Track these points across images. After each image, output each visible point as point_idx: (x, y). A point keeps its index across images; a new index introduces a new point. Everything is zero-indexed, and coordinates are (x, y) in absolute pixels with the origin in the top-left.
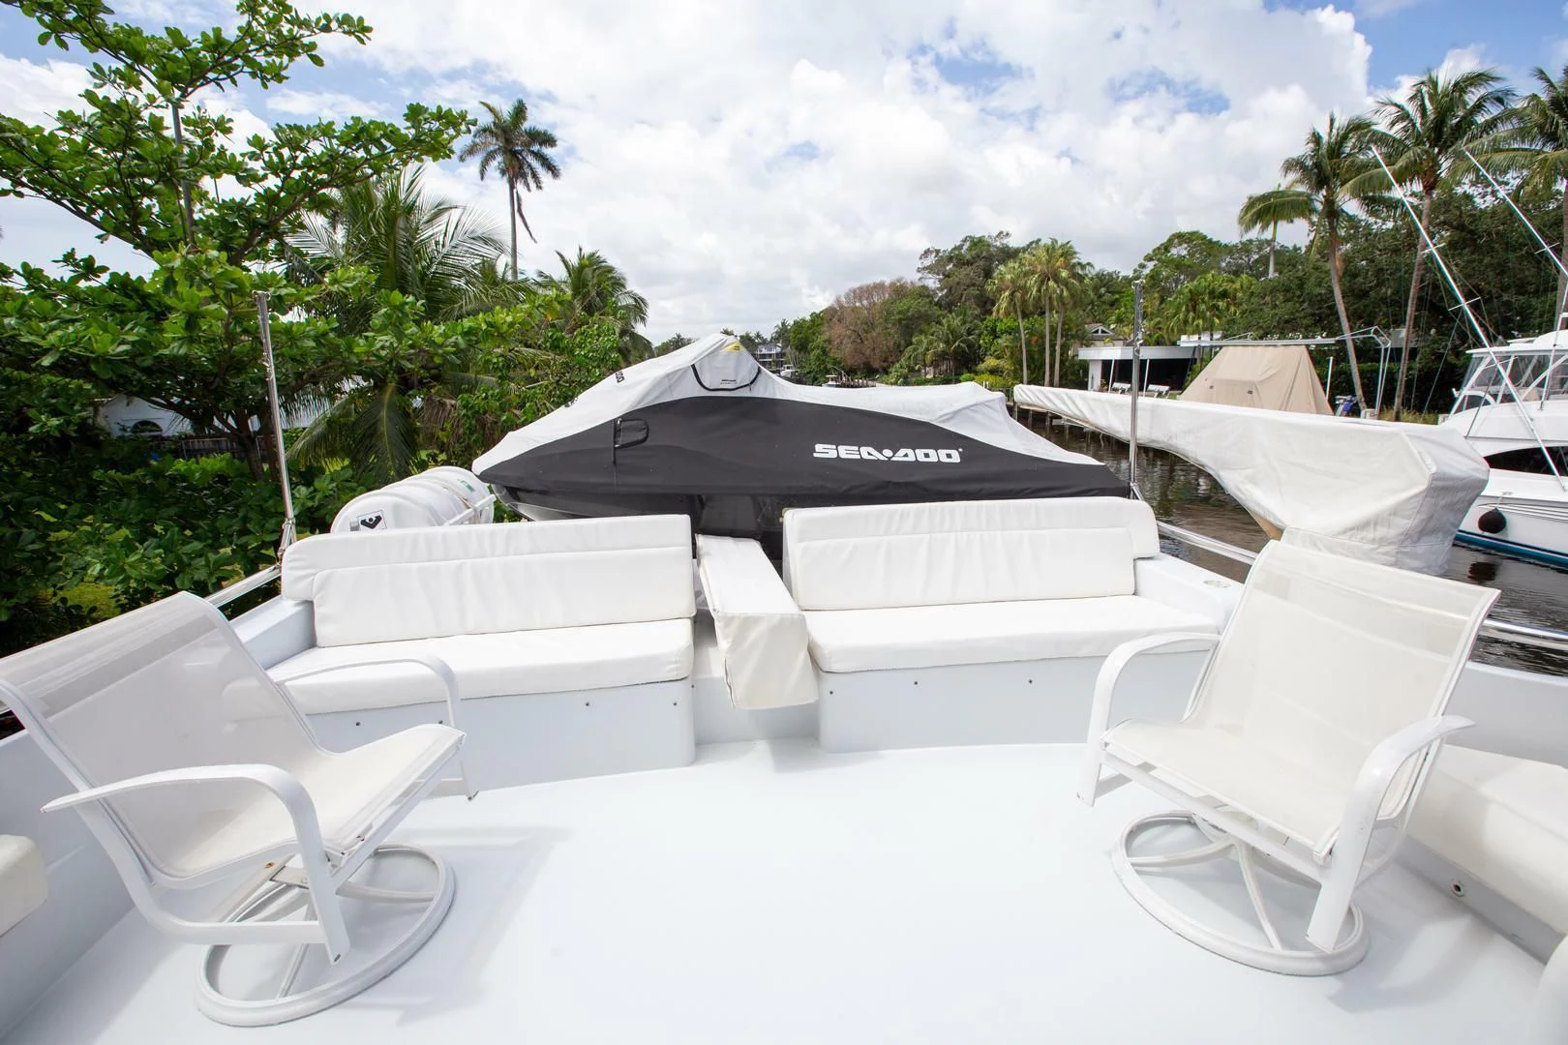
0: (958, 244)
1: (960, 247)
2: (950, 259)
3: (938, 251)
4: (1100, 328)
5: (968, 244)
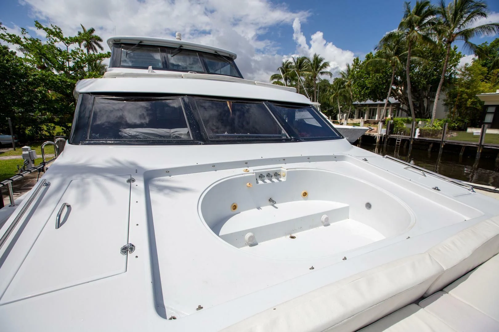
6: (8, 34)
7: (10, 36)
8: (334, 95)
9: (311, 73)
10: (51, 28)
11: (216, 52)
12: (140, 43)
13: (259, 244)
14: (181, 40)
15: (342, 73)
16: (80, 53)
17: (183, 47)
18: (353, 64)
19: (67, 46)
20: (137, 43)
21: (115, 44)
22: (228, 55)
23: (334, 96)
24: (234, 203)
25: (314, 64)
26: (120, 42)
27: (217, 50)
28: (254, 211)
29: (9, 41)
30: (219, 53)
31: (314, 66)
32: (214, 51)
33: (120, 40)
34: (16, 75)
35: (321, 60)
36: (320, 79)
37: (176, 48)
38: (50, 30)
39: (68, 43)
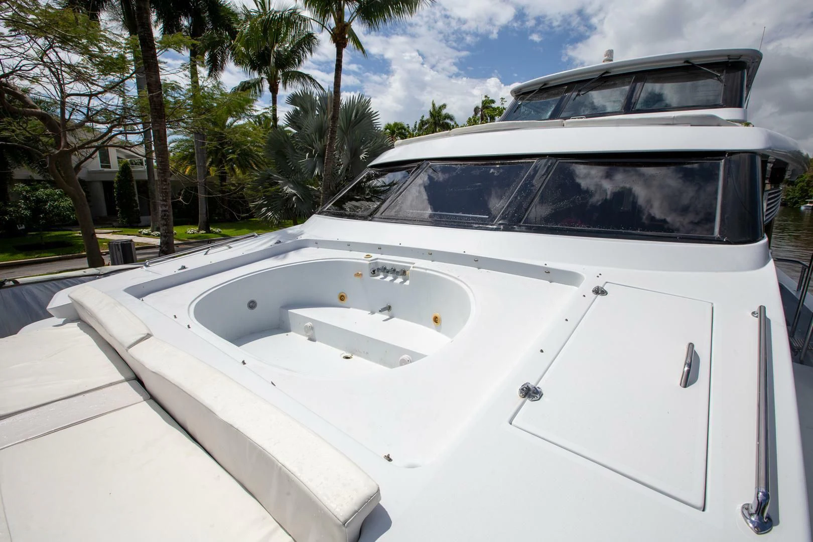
11: (687, 61)
13: (317, 342)
20: (537, 87)
24: (343, 292)
28: (365, 313)
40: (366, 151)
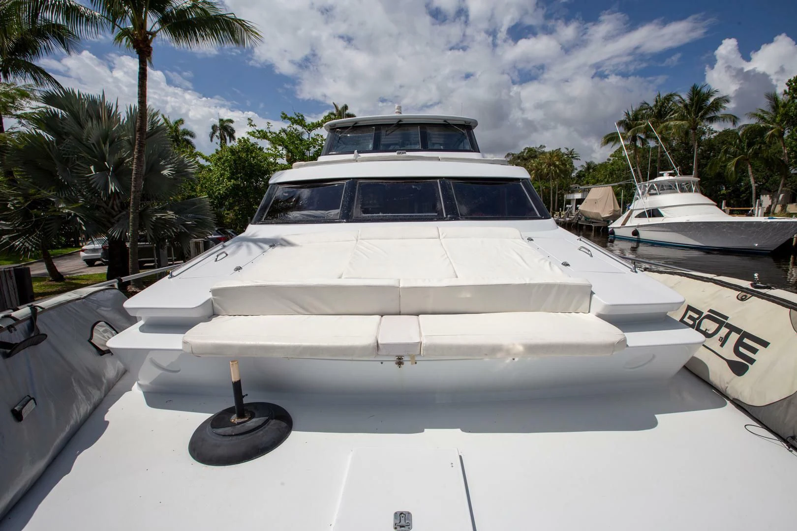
0: (523, 151)
1: (523, 153)
2: (519, 158)
3: (513, 154)
4: (578, 186)
5: (527, 151)
6: (257, 131)
7: (259, 132)
8: (736, 159)
9: (684, 122)
10: (295, 117)
11: (445, 121)
12: (354, 124)
14: (401, 113)
15: (760, 113)
16: (319, 140)
17: (402, 121)
18: (788, 91)
19: (309, 134)
21: (331, 129)
22: (463, 123)
23: (738, 161)
25: (692, 105)
26: (336, 127)
27: (446, 118)
29: (258, 138)
30: (451, 122)
31: (692, 108)
32: (443, 121)
33: (335, 125)
34: (260, 171)
35: (709, 94)
36: (712, 130)
37: (393, 124)
38: (293, 118)
39: (309, 130)
40: (171, 167)
